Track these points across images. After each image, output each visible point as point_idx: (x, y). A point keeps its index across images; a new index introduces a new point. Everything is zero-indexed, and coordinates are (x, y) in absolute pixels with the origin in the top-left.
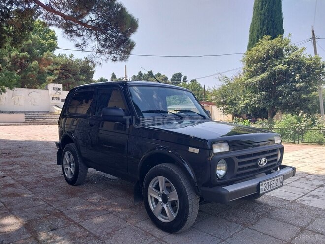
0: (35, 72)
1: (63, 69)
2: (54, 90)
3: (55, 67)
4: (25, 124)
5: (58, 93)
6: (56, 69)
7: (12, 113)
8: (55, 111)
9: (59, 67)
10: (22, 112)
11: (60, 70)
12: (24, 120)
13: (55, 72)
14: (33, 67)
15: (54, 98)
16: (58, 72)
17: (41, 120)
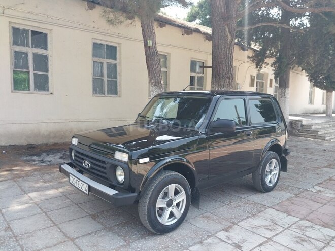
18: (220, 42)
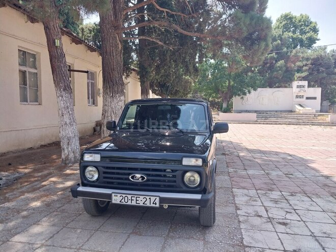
0: (280, 72)
1: (314, 64)
2: (297, 88)
3: (304, 63)
4: (255, 122)
5: (302, 91)
6: (306, 65)
7: (250, 112)
8: (297, 110)
9: (309, 62)
10: (256, 112)
11: (310, 66)
12: (256, 119)
13: (304, 68)
14: (279, 67)
15: (297, 97)
16: (308, 68)
17: (274, 120)
18: (112, 49)
